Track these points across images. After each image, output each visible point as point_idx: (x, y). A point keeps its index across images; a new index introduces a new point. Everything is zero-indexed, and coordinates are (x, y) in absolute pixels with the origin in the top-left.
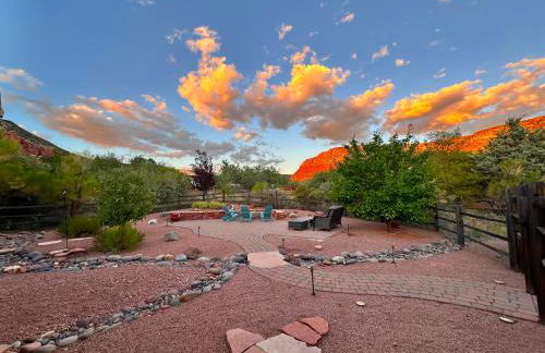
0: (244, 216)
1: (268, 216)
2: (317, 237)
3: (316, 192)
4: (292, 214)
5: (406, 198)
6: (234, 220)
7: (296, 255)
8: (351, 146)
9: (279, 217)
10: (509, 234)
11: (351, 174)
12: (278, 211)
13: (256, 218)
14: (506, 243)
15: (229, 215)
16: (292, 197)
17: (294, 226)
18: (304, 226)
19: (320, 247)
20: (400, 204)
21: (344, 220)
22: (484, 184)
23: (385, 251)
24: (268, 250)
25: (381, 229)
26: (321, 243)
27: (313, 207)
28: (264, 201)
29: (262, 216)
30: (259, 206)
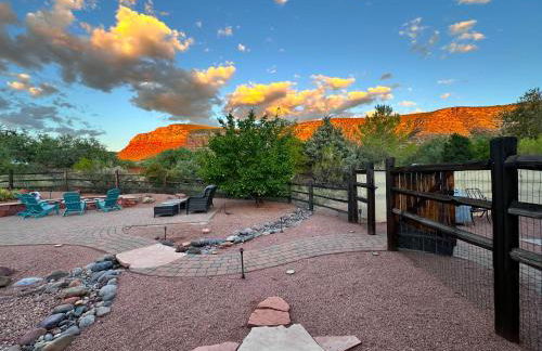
0: (71, 208)
1: (111, 204)
3: (172, 172)
4: (146, 199)
7: (184, 244)
8: (226, 121)
10: (350, 198)
12: (124, 197)
14: (346, 205)
15: (39, 208)
16: (142, 179)
17: (161, 212)
19: (207, 230)
21: (215, 201)
22: (310, 165)
23: (267, 224)
24: (144, 245)
25: (249, 205)
26: (205, 227)
27: (170, 189)
28: (98, 184)
29: (103, 204)
30: (87, 192)
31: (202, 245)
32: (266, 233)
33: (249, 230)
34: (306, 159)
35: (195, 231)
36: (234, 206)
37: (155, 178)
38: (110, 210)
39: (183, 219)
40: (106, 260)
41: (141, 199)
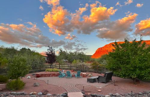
0: (68, 75)
1: (79, 76)
2: (99, 86)
4: (90, 75)
5: (141, 69)
6: (64, 77)
7: (88, 94)
9: (84, 76)
11: (115, 57)
12: (83, 73)
13: (73, 76)
15: (62, 75)
17: (90, 81)
18: (94, 81)
20: (138, 71)
21: (113, 78)
24: (77, 91)
25: (130, 83)
26: (100, 89)
29: (76, 75)
30: (75, 71)
33: (117, 94)
38: (78, 78)
39: (96, 85)
40: (65, 93)
41: (88, 75)
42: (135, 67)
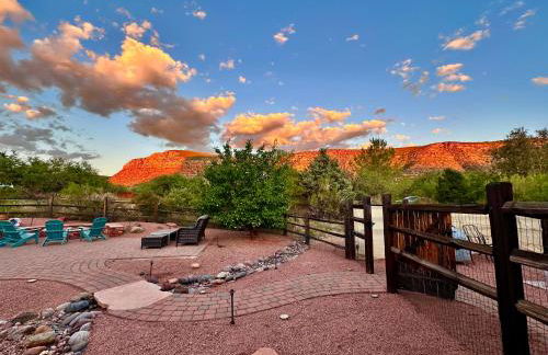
0: (51, 237)
1: (97, 234)
3: (165, 200)
4: (135, 228)
7: (172, 281)
8: (222, 150)
10: (346, 232)
12: (112, 225)
13: (78, 236)
14: (343, 240)
15: (17, 236)
16: (132, 206)
17: (149, 243)
18: (162, 242)
19: (196, 265)
21: (208, 232)
22: (306, 196)
23: (261, 258)
24: (127, 282)
25: (243, 238)
26: (195, 261)
27: (161, 218)
28: (84, 211)
29: (87, 233)
30: (72, 220)
31: (190, 283)
32: (259, 270)
33: (241, 265)
34: (302, 189)
35: (185, 266)
36: (226, 238)
37: (146, 206)
38: (93, 240)
39: (172, 252)
40: (83, 299)
41: (129, 228)
42: (264, 203)
